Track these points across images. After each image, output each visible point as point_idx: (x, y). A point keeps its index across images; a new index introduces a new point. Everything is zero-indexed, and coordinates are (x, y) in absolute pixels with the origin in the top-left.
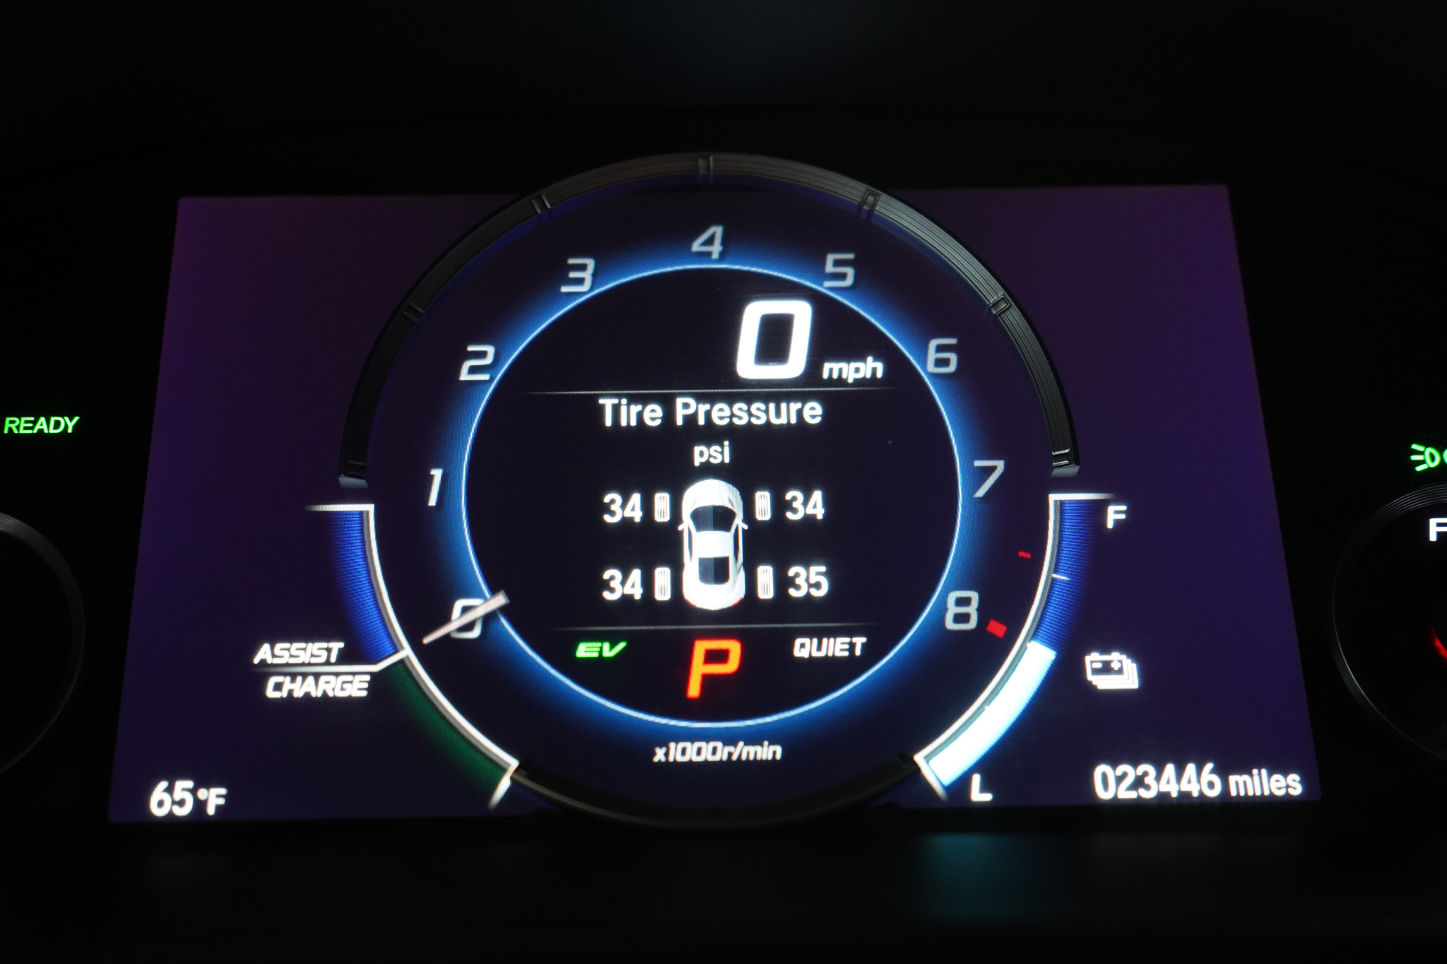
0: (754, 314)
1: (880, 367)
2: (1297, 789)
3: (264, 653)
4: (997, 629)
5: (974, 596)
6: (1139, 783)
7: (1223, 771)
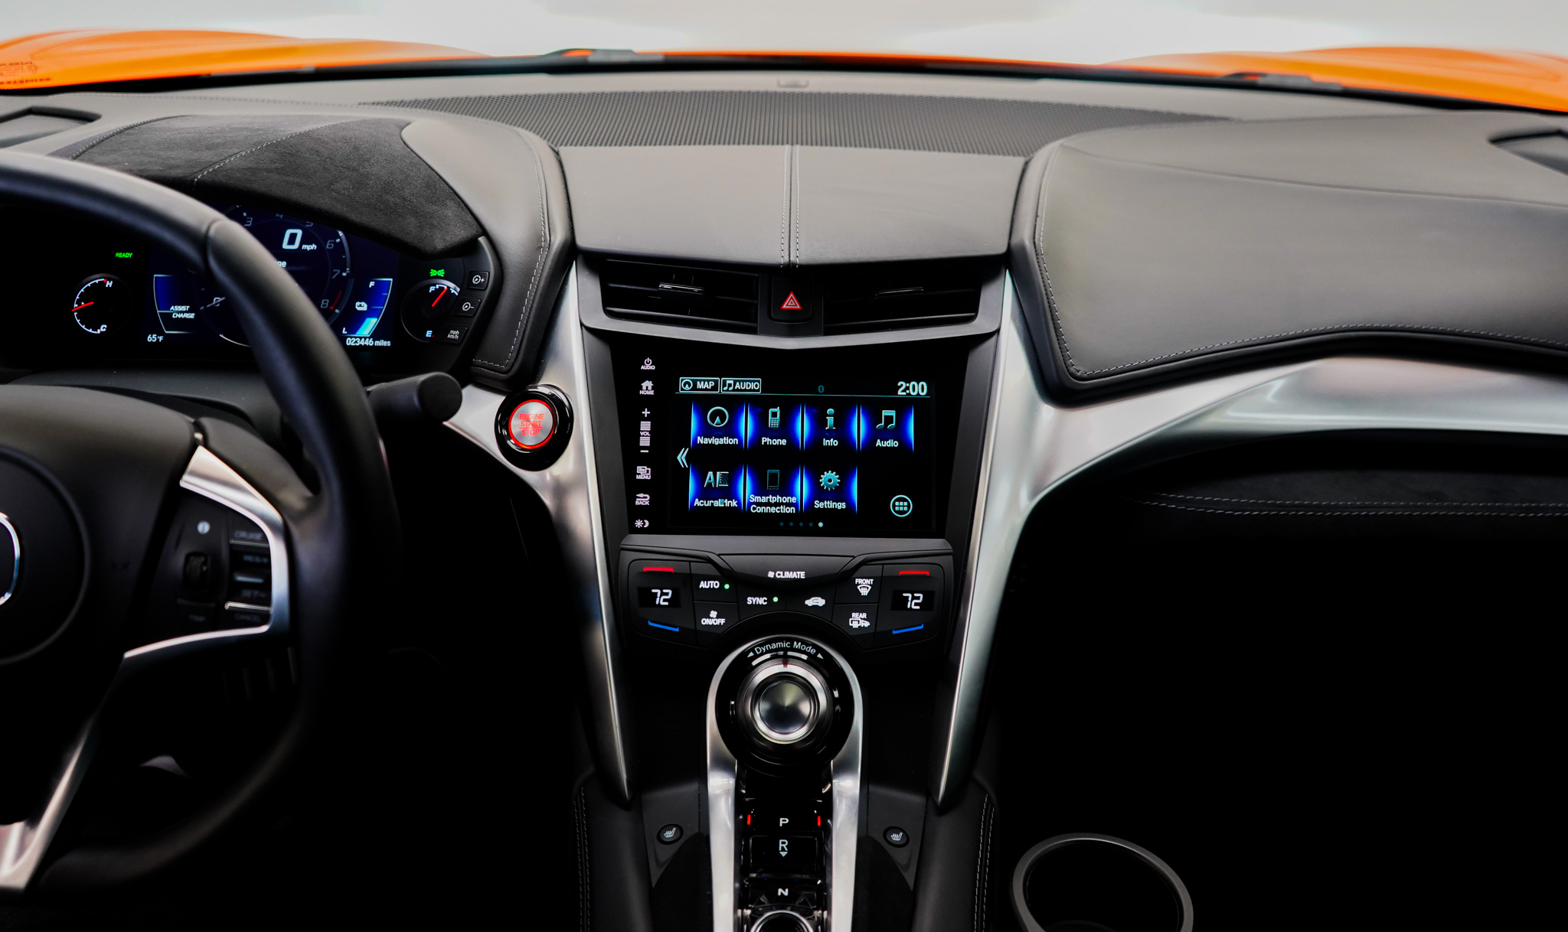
0: (289, 232)
1: (316, 247)
2: (389, 345)
3: (172, 308)
4: (332, 308)
5: (328, 301)
6: (356, 342)
7: (374, 341)
